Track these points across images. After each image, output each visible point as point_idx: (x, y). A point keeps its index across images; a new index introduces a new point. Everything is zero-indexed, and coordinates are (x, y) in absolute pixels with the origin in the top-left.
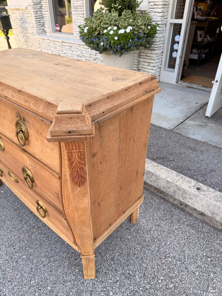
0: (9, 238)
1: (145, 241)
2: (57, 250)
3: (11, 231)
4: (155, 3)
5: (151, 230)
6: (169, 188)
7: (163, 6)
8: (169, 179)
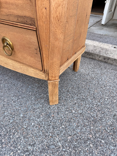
2: (24, 91)
5: (89, 74)
6: (95, 50)
8: (95, 45)
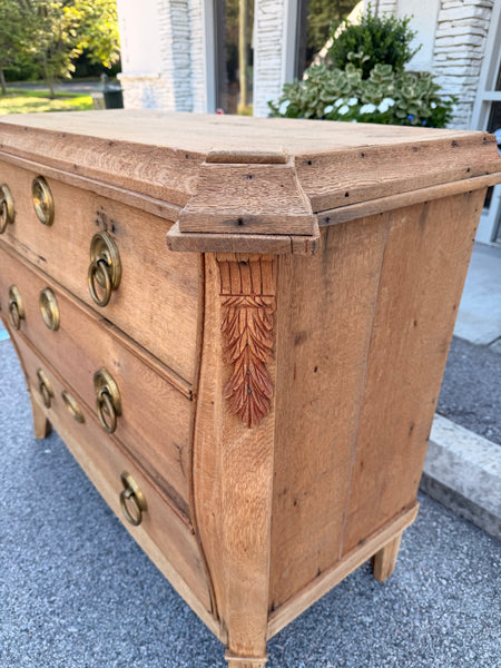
0: (42, 572)
1: (412, 637)
2: (161, 626)
3: (51, 554)
4: (450, 55)
5: (430, 606)
6: (487, 492)
7: (468, 62)
8: (487, 468)
